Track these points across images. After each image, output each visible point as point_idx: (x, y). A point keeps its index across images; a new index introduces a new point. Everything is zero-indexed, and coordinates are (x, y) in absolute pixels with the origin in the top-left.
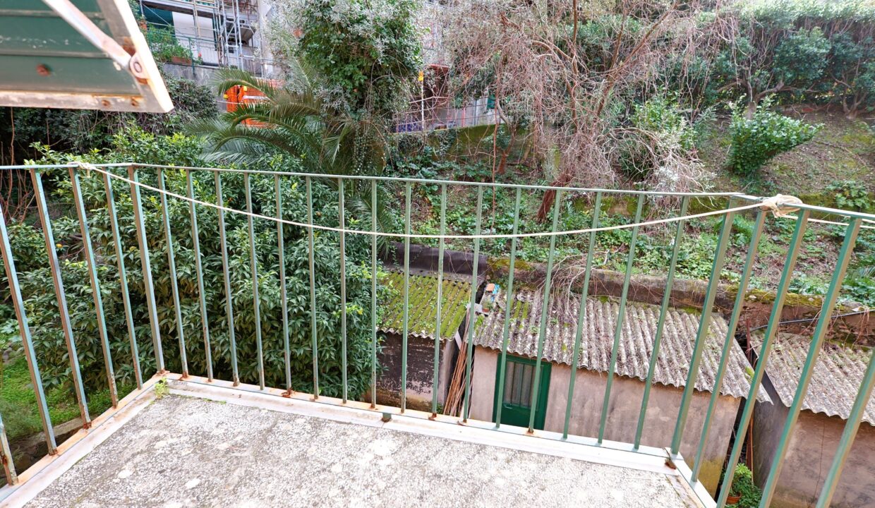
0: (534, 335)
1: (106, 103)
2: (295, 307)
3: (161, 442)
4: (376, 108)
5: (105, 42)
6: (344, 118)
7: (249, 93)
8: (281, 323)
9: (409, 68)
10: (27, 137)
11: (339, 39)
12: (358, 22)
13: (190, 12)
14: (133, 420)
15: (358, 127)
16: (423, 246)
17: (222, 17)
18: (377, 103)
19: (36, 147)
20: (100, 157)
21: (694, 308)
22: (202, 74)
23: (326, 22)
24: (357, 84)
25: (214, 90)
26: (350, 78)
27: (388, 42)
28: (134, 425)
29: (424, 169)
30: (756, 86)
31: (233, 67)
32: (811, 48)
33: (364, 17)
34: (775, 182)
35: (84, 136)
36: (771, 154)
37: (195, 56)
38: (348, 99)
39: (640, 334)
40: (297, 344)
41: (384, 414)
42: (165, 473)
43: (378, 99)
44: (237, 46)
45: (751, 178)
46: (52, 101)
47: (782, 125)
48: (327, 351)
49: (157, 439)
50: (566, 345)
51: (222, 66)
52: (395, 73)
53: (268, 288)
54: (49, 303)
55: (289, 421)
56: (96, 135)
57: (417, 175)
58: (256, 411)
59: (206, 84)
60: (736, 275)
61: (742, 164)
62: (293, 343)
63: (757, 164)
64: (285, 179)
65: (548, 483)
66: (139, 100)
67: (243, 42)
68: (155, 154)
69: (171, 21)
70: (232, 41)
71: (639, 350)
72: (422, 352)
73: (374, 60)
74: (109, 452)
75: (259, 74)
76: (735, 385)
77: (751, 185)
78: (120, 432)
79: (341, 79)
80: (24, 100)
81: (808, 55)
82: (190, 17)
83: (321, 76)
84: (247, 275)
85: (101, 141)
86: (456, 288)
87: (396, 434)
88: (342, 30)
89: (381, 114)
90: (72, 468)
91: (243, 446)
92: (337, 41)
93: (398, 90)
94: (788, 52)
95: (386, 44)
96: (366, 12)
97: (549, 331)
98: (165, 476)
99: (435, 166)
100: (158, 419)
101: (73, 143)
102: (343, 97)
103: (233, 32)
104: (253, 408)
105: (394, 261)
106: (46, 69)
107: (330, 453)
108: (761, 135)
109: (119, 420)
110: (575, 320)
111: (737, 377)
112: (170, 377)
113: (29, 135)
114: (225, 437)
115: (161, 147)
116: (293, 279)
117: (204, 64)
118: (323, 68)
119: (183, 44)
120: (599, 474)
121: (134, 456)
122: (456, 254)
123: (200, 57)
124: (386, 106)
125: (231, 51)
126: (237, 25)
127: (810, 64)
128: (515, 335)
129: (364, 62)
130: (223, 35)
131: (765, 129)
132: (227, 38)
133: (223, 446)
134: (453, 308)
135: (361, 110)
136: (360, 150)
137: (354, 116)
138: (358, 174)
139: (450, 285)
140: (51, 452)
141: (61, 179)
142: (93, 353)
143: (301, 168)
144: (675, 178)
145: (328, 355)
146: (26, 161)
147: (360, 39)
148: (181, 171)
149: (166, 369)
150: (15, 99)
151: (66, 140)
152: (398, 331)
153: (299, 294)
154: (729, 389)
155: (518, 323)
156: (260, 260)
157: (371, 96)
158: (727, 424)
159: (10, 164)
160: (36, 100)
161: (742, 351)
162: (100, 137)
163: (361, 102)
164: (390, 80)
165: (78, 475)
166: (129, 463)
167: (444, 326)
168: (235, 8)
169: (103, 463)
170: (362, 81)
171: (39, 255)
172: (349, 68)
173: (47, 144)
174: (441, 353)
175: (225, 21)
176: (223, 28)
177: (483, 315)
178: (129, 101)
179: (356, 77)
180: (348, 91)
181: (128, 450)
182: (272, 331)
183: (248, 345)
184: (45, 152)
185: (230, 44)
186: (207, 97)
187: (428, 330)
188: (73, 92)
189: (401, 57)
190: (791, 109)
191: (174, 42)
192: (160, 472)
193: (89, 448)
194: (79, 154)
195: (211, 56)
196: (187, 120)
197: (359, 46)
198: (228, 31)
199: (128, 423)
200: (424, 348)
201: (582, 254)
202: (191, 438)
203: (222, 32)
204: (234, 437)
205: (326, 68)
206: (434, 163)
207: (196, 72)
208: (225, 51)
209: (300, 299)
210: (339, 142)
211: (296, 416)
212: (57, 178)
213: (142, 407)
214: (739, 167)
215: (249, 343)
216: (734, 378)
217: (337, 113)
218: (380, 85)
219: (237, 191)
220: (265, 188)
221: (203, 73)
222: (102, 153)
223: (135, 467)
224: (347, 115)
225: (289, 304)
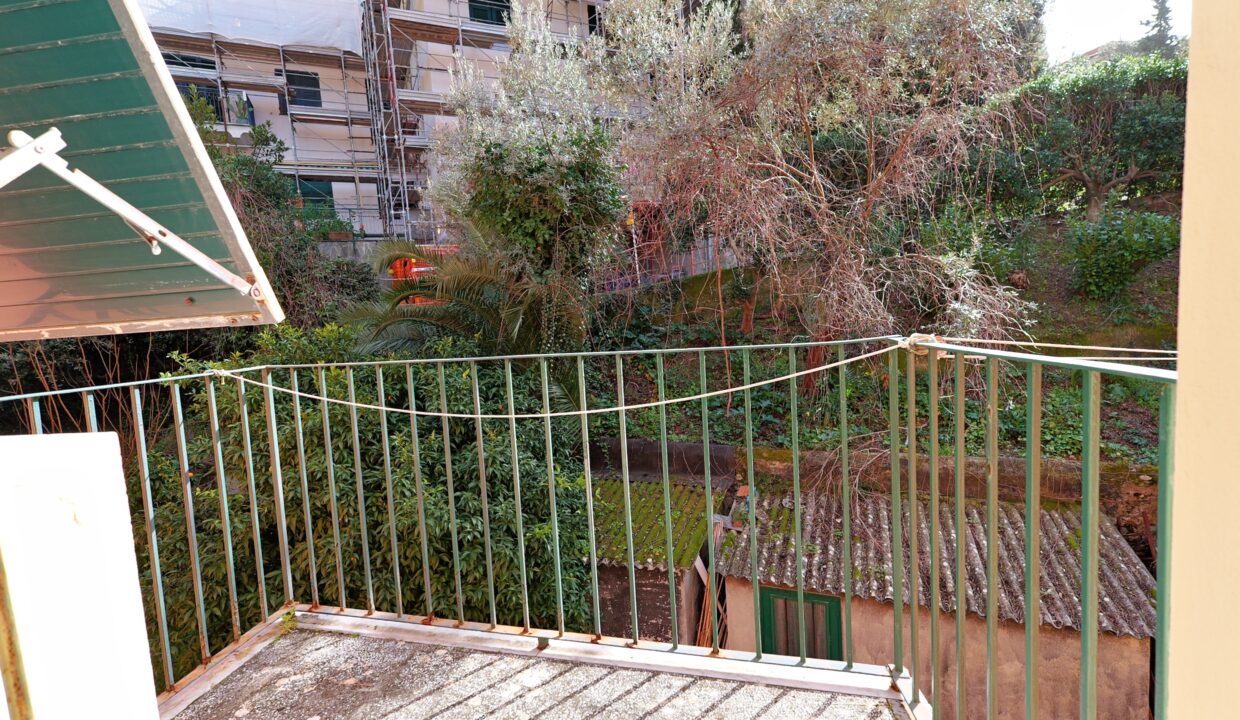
0: (810, 556)
1: (234, 321)
2: (469, 533)
3: (283, 680)
4: (567, 268)
5: (233, 280)
6: (527, 283)
7: (417, 265)
8: (451, 556)
9: (604, 216)
10: (164, 346)
11: (514, 192)
12: (539, 169)
13: (351, 180)
14: (255, 657)
15: (545, 292)
16: (645, 440)
17: (387, 179)
18: (567, 260)
19: (174, 357)
20: (242, 362)
21: (1056, 502)
22: (364, 249)
23: (499, 177)
24: (541, 241)
25: (375, 267)
26: (533, 235)
27: (575, 188)
28: (257, 663)
29: (642, 337)
30: (1096, 176)
31: (399, 235)
32: (1164, 118)
33: (545, 164)
34: (1155, 304)
35: (227, 337)
36: (1137, 266)
37: (357, 228)
38: (531, 261)
39: (973, 546)
40: (474, 584)
41: (540, 639)
42: (284, 711)
43: (569, 255)
44: (403, 212)
45: (1116, 302)
46: (194, 323)
47: (1145, 224)
48: (513, 592)
49: (280, 676)
50: (859, 568)
51: (387, 236)
52: (587, 223)
53: (433, 507)
54: (175, 546)
55: (428, 652)
56: (239, 335)
57: (633, 345)
58: (392, 644)
59: (368, 261)
60: (1117, 446)
61: (1097, 285)
62: (467, 584)
63: (1122, 283)
64: (455, 367)
65: (729, 712)
66: (258, 316)
67: (410, 205)
68: (304, 352)
69: (330, 193)
70: (398, 206)
71: (973, 570)
72: (650, 592)
73: (559, 211)
74: (227, 691)
75: (429, 240)
76: (1136, 618)
77: (1118, 312)
78: (240, 670)
79: (521, 237)
80: (174, 325)
81: (1164, 128)
82: (351, 186)
83: (498, 236)
84: (408, 493)
85: (244, 341)
86: (694, 495)
87: (552, 661)
88: (519, 181)
89: (573, 273)
90: (188, 708)
91: (372, 681)
92: (513, 195)
93: (592, 242)
94: (1132, 127)
95: (572, 191)
96: (545, 158)
97: (832, 550)
98: (283, 714)
99: (656, 331)
100: (282, 656)
101: (214, 347)
102: (524, 259)
103: (400, 196)
104: (388, 640)
105: (606, 464)
106: (191, 300)
107: (469, 685)
108: (1115, 242)
109: (240, 658)
110: (870, 532)
111: (1138, 605)
112: (300, 609)
113: (167, 343)
114: (354, 673)
115: (311, 342)
116: (467, 495)
117: (366, 236)
118: (498, 227)
119: (343, 217)
120: (798, 701)
121: (253, 694)
122: (691, 447)
123: (362, 229)
124: (579, 264)
125: (397, 217)
126: (403, 188)
127: (1170, 138)
128: (782, 558)
129: (547, 213)
130: (388, 200)
131: (1120, 233)
132: (392, 203)
133: (351, 681)
134: (691, 524)
135: (548, 272)
136: (549, 321)
137: (539, 279)
138: (548, 351)
139: (686, 492)
140: (168, 688)
141: (198, 392)
142: (220, 608)
143: (476, 351)
144: (975, 314)
145: (514, 599)
146: (162, 374)
147: (541, 189)
148: (332, 368)
149: (296, 599)
150: (168, 326)
151: (208, 345)
152: (614, 563)
153: (473, 515)
154: (1125, 625)
155: (786, 541)
156: (423, 472)
157: (560, 253)
158: (1138, 686)
159: (144, 379)
160: (183, 324)
161: (1142, 564)
162: (244, 338)
163: (547, 262)
164: (581, 231)
165: (193, 714)
166: (247, 702)
167: (678, 551)
168: (401, 169)
169: (219, 702)
170: (547, 236)
171: (167, 488)
172: (529, 224)
173: (185, 352)
174: (678, 592)
175: (390, 185)
176: (388, 193)
177: (734, 532)
178: (251, 317)
179: (539, 234)
180: (531, 250)
181: (247, 689)
182: (442, 568)
183: (411, 590)
184: (182, 361)
185: (395, 210)
186: (368, 277)
187: (656, 559)
188: (210, 315)
189: (593, 203)
190: (1160, 201)
191: (333, 215)
192: (279, 710)
193: (207, 687)
194: (219, 360)
195: (374, 226)
196: (344, 305)
197: (540, 197)
198: (393, 196)
199: (250, 661)
200: (653, 585)
201: (871, 434)
202: (315, 675)
203: (387, 197)
204: (363, 672)
205: (503, 226)
206: (654, 327)
207: (357, 247)
208: (390, 218)
209: (474, 522)
210: (522, 311)
211: (437, 647)
212: (194, 391)
213: (266, 644)
214: (1093, 288)
215: (412, 586)
216: (1132, 607)
217: (519, 278)
218: (570, 238)
219: (398, 387)
220: (430, 380)
221: (364, 247)
222: (245, 356)
223: (253, 706)
224: (530, 279)
225: (461, 530)
